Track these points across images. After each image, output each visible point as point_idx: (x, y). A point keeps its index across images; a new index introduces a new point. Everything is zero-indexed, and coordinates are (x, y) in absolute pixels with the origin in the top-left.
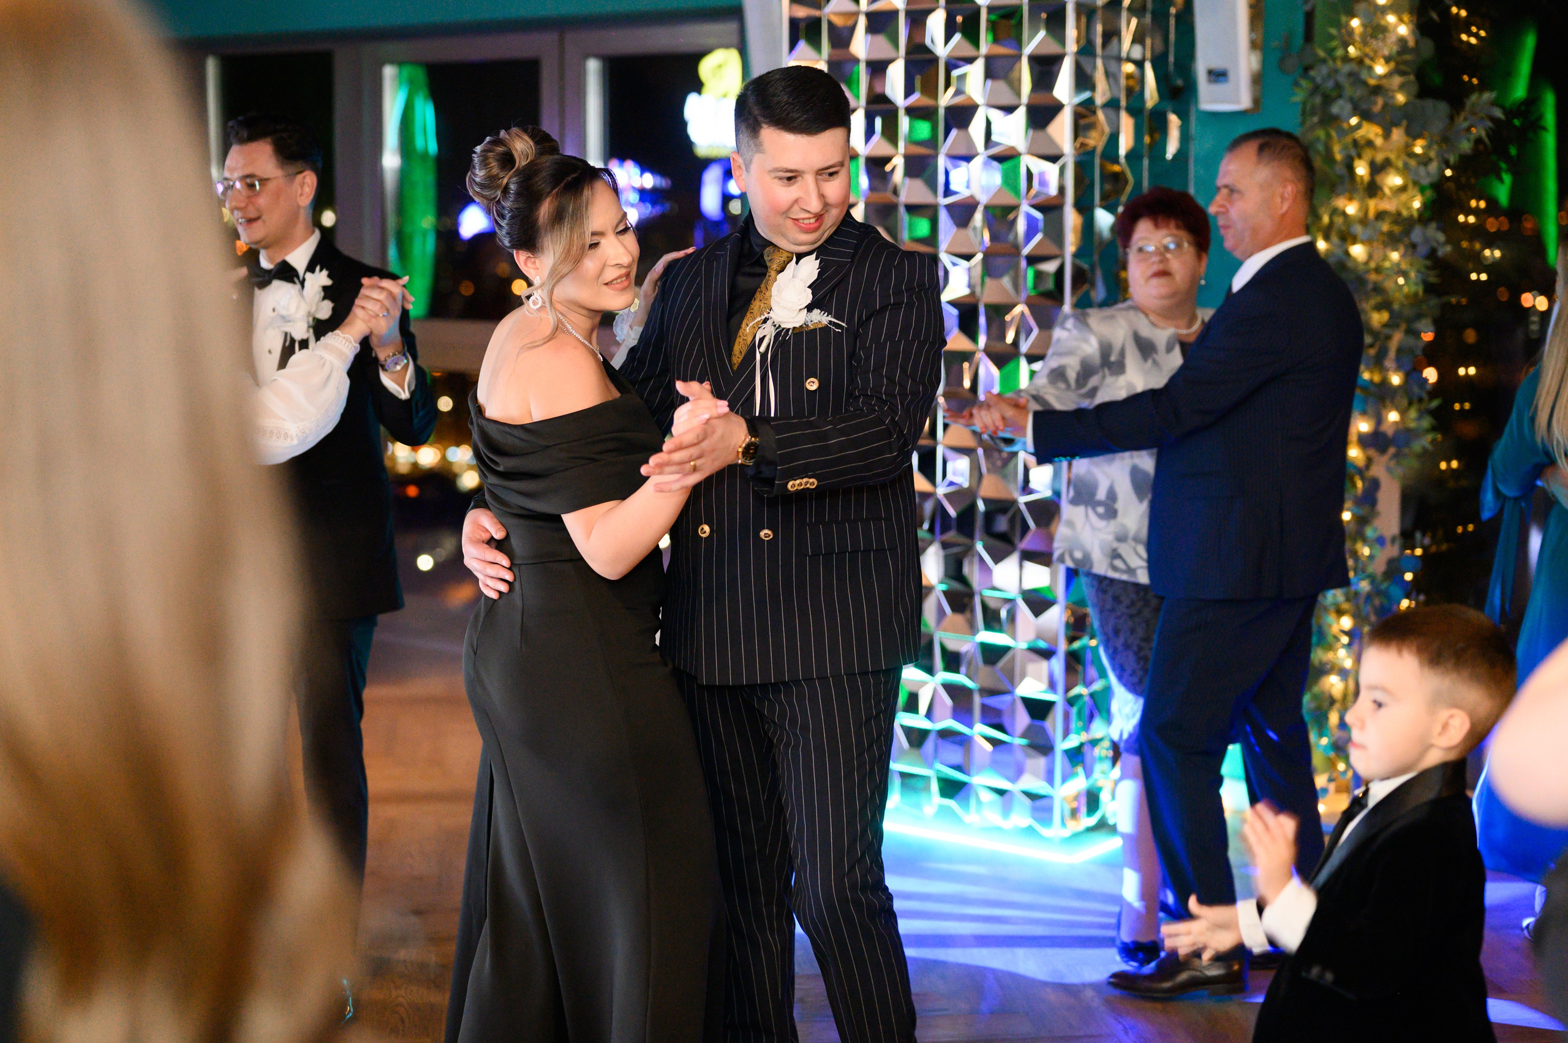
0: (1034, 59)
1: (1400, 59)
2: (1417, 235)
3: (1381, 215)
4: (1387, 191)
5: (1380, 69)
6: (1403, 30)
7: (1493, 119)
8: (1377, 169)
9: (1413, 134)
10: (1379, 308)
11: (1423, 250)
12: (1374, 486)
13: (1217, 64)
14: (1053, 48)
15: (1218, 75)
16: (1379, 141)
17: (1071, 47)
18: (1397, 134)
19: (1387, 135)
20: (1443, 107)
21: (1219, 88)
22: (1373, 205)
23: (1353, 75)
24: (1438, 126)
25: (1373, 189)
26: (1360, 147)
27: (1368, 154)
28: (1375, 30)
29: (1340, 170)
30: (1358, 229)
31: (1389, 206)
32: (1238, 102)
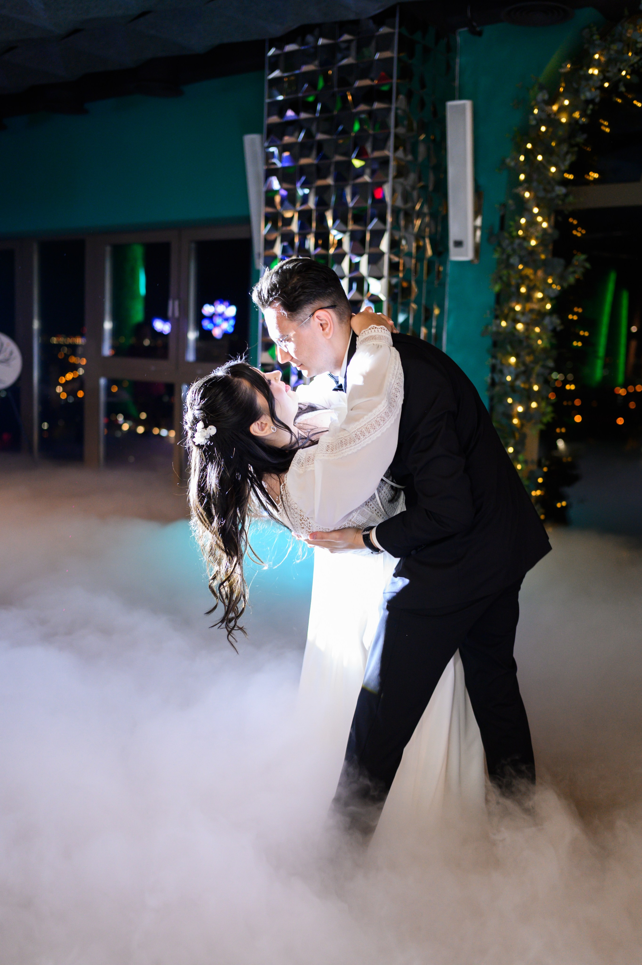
0: (372, 232)
1: (543, 237)
2: (547, 321)
3: (532, 311)
4: (535, 300)
5: (533, 243)
6: (545, 225)
7: (584, 267)
8: (531, 289)
9: (548, 274)
10: (529, 354)
11: (550, 328)
12: (524, 437)
13: (458, 238)
14: (381, 226)
15: (459, 244)
16: (532, 277)
17: (389, 226)
18: (540, 273)
19: (535, 273)
20: (562, 261)
21: (459, 250)
22: (529, 306)
23: (520, 245)
24: (559, 269)
25: (528, 298)
26: (523, 279)
27: (527, 282)
28: (532, 222)
29: (513, 289)
30: (519, 316)
31: (535, 306)
32: (466, 255)
